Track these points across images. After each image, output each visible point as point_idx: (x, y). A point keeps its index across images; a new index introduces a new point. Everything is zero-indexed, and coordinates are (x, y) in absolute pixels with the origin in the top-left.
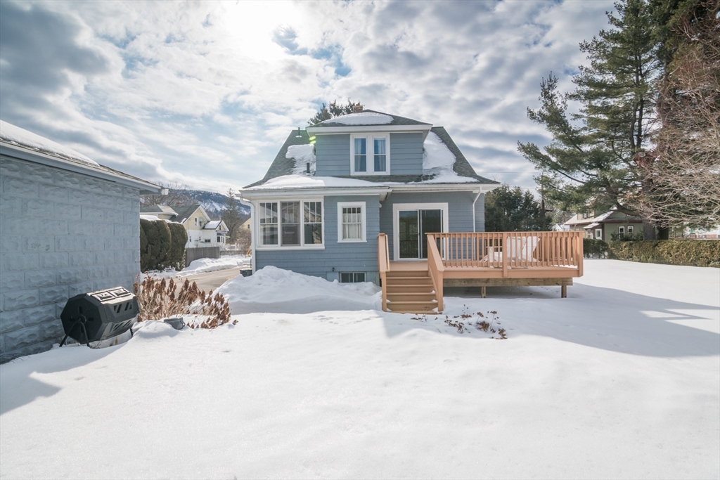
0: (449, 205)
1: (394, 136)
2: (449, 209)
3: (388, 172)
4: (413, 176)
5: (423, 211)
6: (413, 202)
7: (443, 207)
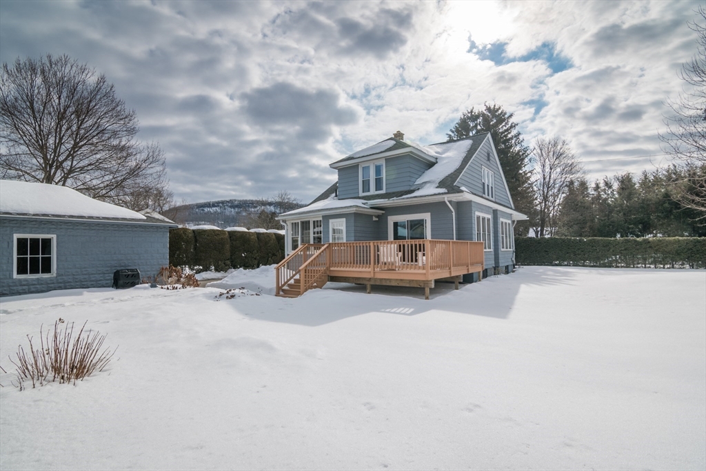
0: (431, 215)
1: (388, 160)
2: (431, 218)
3: (383, 191)
4: (394, 193)
5: (411, 221)
6: (403, 214)
7: (426, 217)
